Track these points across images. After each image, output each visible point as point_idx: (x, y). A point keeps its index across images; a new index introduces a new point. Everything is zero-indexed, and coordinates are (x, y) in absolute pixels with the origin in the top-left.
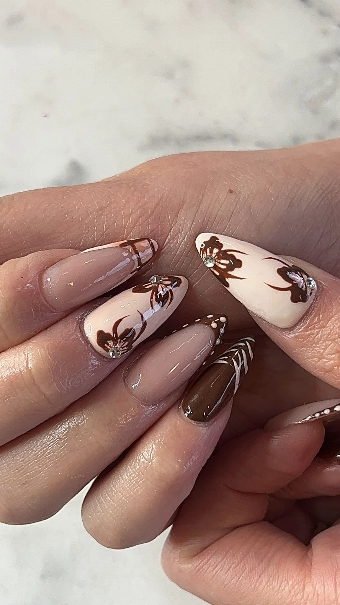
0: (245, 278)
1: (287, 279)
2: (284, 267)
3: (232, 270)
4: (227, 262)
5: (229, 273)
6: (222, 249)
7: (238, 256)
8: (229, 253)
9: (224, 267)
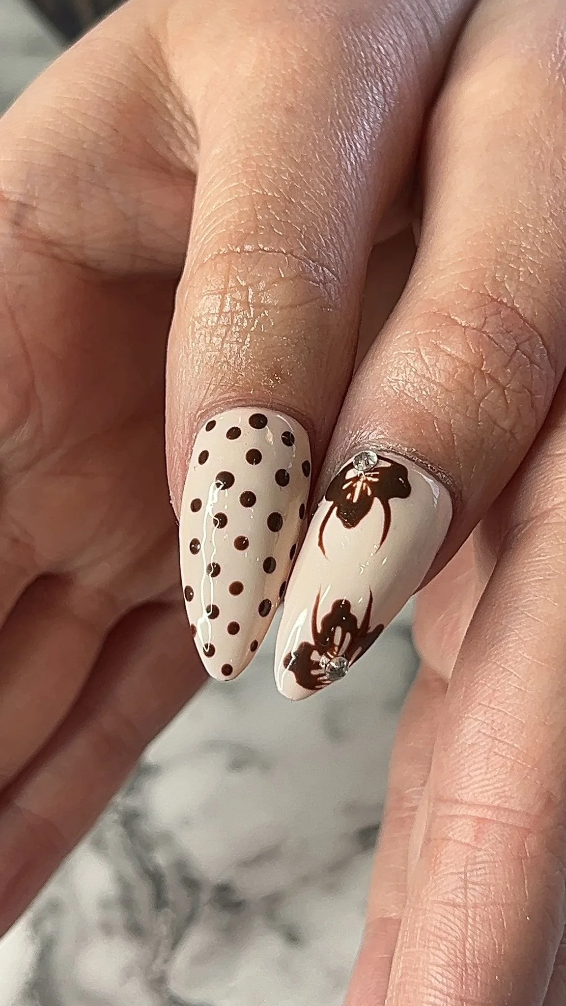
0: (371, 592)
1: (364, 506)
2: (338, 514)
3: (354, 620)
4: (339, 631)
5: (359, 625)
6: (312, 642)
7: (325, 610)
8: (319, 629)
9: (348, 636)
